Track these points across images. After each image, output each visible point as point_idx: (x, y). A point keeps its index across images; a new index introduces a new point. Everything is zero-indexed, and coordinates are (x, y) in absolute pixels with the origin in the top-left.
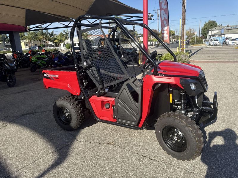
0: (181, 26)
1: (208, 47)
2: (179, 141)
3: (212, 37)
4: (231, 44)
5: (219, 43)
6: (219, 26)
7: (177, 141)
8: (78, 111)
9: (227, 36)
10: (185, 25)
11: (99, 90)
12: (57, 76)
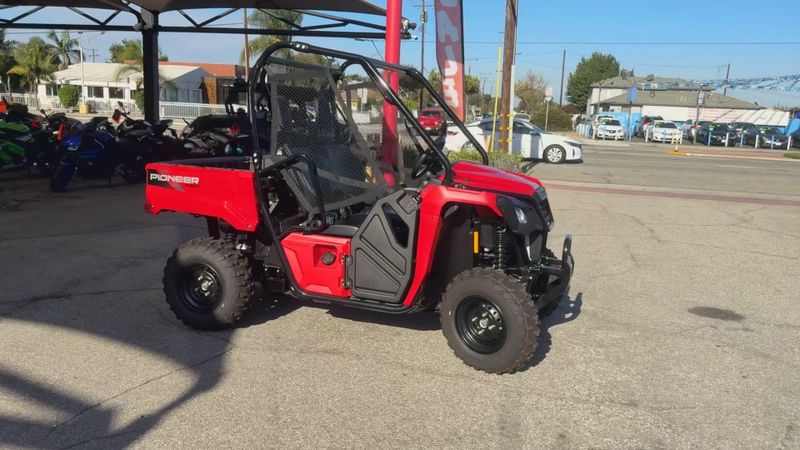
0: (500, 66)
1: (589, 142)
2: (490, 328)
3: (601, 109)
4: (659, 139)
5: (622, 134)
6: (624, 75)
7: (487, 329)
8: (243, 275)
9: (649, 111)
10: (513, 67)
11: (310, 218)
12: (195, 180)
